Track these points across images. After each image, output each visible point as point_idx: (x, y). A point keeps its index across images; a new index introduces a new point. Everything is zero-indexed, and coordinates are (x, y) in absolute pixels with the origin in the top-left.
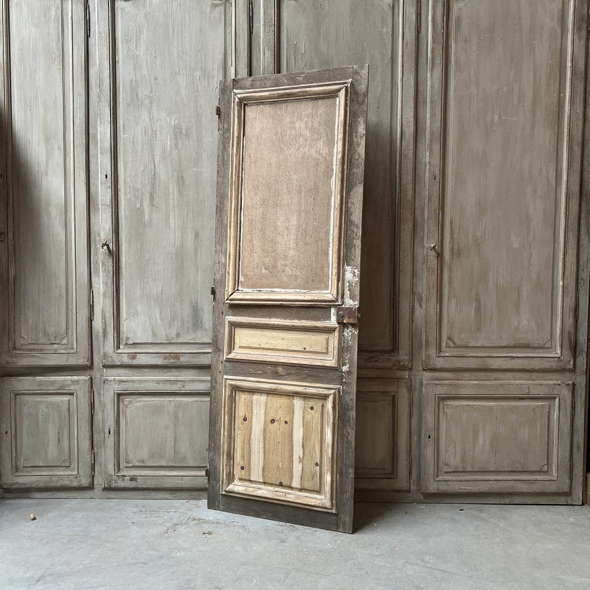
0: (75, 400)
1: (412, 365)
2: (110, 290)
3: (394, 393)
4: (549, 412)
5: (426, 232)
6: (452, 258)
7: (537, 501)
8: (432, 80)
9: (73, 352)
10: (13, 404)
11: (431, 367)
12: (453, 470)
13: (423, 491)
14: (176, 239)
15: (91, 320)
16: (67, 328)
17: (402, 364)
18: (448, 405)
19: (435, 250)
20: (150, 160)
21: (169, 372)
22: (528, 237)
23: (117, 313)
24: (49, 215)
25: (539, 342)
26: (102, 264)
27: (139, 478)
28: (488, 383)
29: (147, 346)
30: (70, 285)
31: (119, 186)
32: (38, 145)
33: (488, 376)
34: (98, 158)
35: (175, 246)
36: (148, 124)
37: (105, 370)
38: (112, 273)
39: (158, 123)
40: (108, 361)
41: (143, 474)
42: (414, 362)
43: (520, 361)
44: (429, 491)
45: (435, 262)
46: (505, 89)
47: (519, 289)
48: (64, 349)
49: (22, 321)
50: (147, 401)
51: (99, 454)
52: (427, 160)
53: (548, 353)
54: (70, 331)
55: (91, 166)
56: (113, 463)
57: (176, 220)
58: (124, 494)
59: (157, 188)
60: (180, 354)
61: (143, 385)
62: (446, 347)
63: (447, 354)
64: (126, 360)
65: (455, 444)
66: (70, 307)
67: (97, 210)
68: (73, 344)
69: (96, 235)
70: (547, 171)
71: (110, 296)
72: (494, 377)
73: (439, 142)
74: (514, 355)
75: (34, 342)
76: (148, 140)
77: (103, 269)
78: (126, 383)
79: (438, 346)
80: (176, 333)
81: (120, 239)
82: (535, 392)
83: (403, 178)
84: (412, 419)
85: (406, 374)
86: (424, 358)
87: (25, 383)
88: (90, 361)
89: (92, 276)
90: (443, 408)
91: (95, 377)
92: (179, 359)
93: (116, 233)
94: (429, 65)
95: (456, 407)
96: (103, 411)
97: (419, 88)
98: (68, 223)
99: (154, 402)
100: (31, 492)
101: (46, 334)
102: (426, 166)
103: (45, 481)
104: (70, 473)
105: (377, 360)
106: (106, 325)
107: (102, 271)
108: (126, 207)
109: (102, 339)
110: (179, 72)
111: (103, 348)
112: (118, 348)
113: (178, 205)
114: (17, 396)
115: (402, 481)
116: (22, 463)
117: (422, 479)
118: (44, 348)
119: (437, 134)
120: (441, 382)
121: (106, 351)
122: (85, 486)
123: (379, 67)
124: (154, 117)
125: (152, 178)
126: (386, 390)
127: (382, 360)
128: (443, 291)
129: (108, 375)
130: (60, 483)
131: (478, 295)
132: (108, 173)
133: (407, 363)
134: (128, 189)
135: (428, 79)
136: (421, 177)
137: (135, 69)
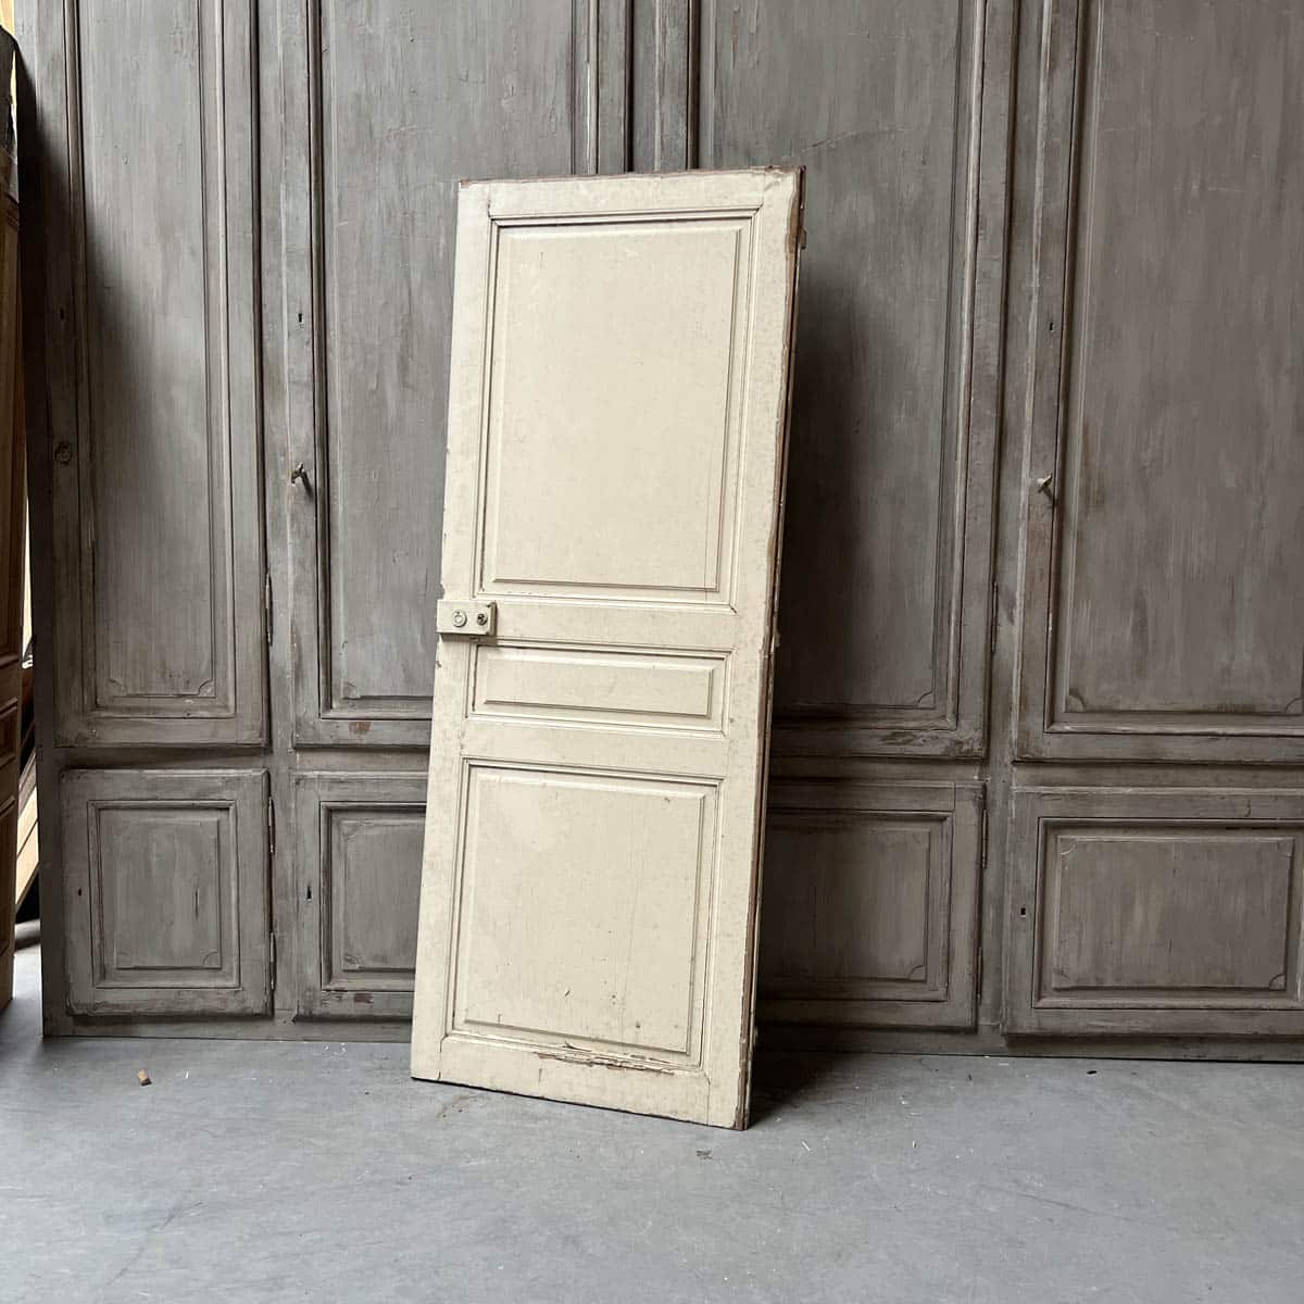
0: (232, 823)
1: (988, 750)
2: (311, 575)
3: (947, 814)
4: (1292, 859)
5: (1026, 452)
6: (1085, 511)
7: (1258, 1054)
8: (1048, 98)
9: (228, 714)
10: (93, 829)
11: (1030, 757)
12: (1072, 984)
13: (1006, 1030)
15: (267, 644)
16: (213, 662)
17: (965, 747)
18: (1065, 839)
19: (1048, 493)
20: (399, 279)
22: (1257, 463)
23: (325, 628)
24: (170, 404)
25: (1276, 702)
26: (292, 515)
27: (374, 995)
28: (1158, 791)
29: (393, 703)
30: (219, 565)
31: (329, 339)
32: (145, 243)
33: (1158, 776)
34: (280, 276)
36: (396, 198)
37: (298, 755)
38: (313, 538)
39: (420, 195)
40: (306, 736)
41: (383, 988)
42: (992, 745)
43: (1230, 742)
44: (1020, 1031)
45: (1047, 519)
46: (1218, 120)
47: (1233, 582)
48: (207, 709)
49: (112, 644)
50: (393, 826)
51: (287, 942)
52: (1033, 285)
53: (1293, 726)
54: (219, 668)
55: (266, 295)
56: (316, 962)
58: (342, 1030)
59: (416, 346)
61: (383, 791)
62: (1067, 712)
63: (1068, 728)
64: (346, 734)
65: (1082, 926)
66: (220, 612)
67: (279, 391)
68: (227, 699)
69: (278, 451)
71: (311, 591)
72: (1170, 780)
73: (1062, 244)
74: (1219, 730)
75: (139, 692)
76: (394, 234)
77: (294, 529)
78: (346, 786)
79: (1047, 710)
81: (330, 462)
82: (1262, 813)
83: (979, 326)
84: (985, 874)
85: (974, 774)
86: (1015, 736)
87: (120, 784)
88: (265, 734)
89: (269, 546)
90: (1056, 848)
91: (277, 773)
93: (322, 445)
94: (1045, 63)
95: (1085, 845)
96: (295, 846)
97: (1019, 119)
98: (214, 425)
99: (409, 828)
100: (135, 1023)
101: (166, 674)
102: (1031, 298)
103: (167, 1000)
104: (220, 983)
105: (910, 740)
106: (300, 658)
107: (292, 533)
108: (345, 389)
109: (292, 688)
110: (467, 76)
111: (295, 706)
112: (329, 706)
114: (103, 813)
115: (957, 1012)
116: (114, 959)
117: (1004, 1003)
118: (162, 705)
119: (1060, 224)
120: (1053, 790)
121: (301, 714)
122: (256, 1011)
123: (928, 68)
124: (410, 181)
125: (403, 320)
126: (926, 808)
127: (920, 741)
128: (1063, 586)
129: (307, 767)
130: (199, 1005)
131: (1142, 594)
132: (304, 308)
133: (976, 747)
134: (349, 346)
135: (1041, 97)
136: (1018, 323)
137: (366, 69)
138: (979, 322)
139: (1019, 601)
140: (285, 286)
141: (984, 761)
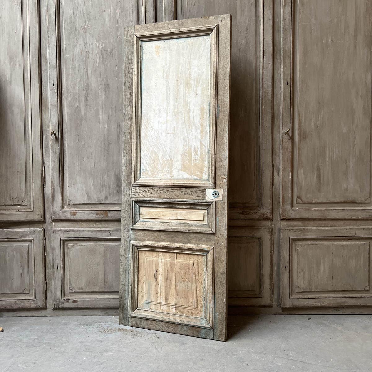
0: (33, 245)
1: (273, 217)
2: (57, 166)
3: (261, 237)
4: (369, 249)
5: (281, 122)
6: (300, 141)
7: (361, 312)
8: (284, 14)
9: (31, 210)
11: (286, 218)
12: (302, 291)
13: (281, 306)
14: (104, 129)
15: (43, 188)
16: (26, 194)
17: (266, 215)
18: (298, 244)
19: (288, 135)
20: (85, 72)
21: (100, 224)
22: (352, 125)
23: (62, 182)
24: (12, 112)
25: (362, 199)
26: (51, 147)
27: (79, 300)
28: (326, 228)
29: (84, 206)
30: (28, 163)
31: (63, 92)
32: (4, 62)
33: (326, 223)
34: (47, 72)
35: (103, 134)
36: (83, 47)
37: (54, 223)
38: (58, 154)
39: (91, 47)
40: (56, 217)
41: (82, 298)
42: (274, 214)
43: (349, 212)
44: (286, 306)
45: (288, 143)
46: (336, 20)
47: (347, 162)
48: (24, 209)
50: (84, 245)
51: (51, 284)
52: (281, 71)
53: (368, 206)
54: (28, 196)
55: (43, 78)
56: (60, 290)
57: (104, 115)
58: (69, 312)
59: (90, 93)
60: (108, 211)
61: (81, 234)
62: (296, 204)
63: (297, 209)
64: (69, 216)
65: (304, 272)
66: (28, 178)
67: (47, 108)
68: (30, 205)
69: (47, 127)
70: (366, 78)
71: (57, 170)
72: (330, 224)
73: (290, 58)
74: (345, 208)
75: (2, 204)
76: (83, 59)
77: (52, 151)
78: (69, 233)
79: (291, 203)
80: (104, 196)
81: (63, 130)
82: (359, 234)
83: (265, 83)
84: (273, 255)
85: (268, 223)
86: (281, 212)
88: (43, 217)
89: (44, 156)
90: (295, 247)
91: (47, 229)
92: (107, 215)
93: (60, 125)
94: (282, 4)
95: (304, 246)
96: (53, 253)
97: (275, 21)
98: (26, 119)
99: (89, 246)
101: (11, 198)
102: (281, 75)
103: (11, 304)
104: (29, 298)
105: (248, 214)
106: (54, 192)
107: (51, 153)
108: (68, 107)
109: (51, 201)
110: (105, 10)
111: (53, 207)
112: (63, 207)
113: (105, 105)
115: (266, 300)
117: (281, 298)
118: (10, 208)
119: (288, 52)
120: (293, 228)
121: (55, 210)
122: (40, 307)
123: (247, 6)
124: (88, 42)
125: (86, 86)
126: (254, 235)
127: (251, 214)
128: (294, 165)
129: (56, 227)
130: (22, 306)
131: (318, 166)
132: (55, 82)
133: (269, 215)
134: (69, 94)
135: (281, 14)
136: (277, 83)
137: (73, 8)
138: (266, 83)
139: (281, 169)
140: (49, 75)
141: (272, 220)
